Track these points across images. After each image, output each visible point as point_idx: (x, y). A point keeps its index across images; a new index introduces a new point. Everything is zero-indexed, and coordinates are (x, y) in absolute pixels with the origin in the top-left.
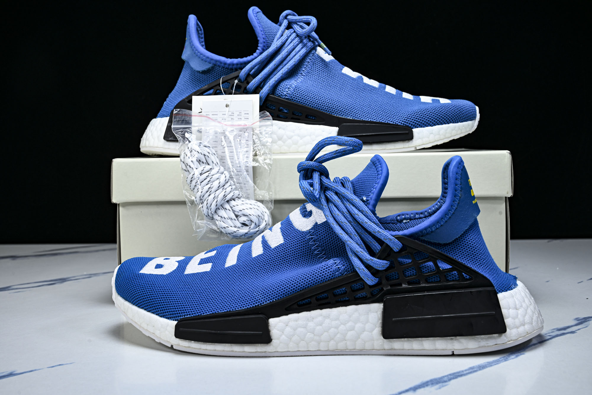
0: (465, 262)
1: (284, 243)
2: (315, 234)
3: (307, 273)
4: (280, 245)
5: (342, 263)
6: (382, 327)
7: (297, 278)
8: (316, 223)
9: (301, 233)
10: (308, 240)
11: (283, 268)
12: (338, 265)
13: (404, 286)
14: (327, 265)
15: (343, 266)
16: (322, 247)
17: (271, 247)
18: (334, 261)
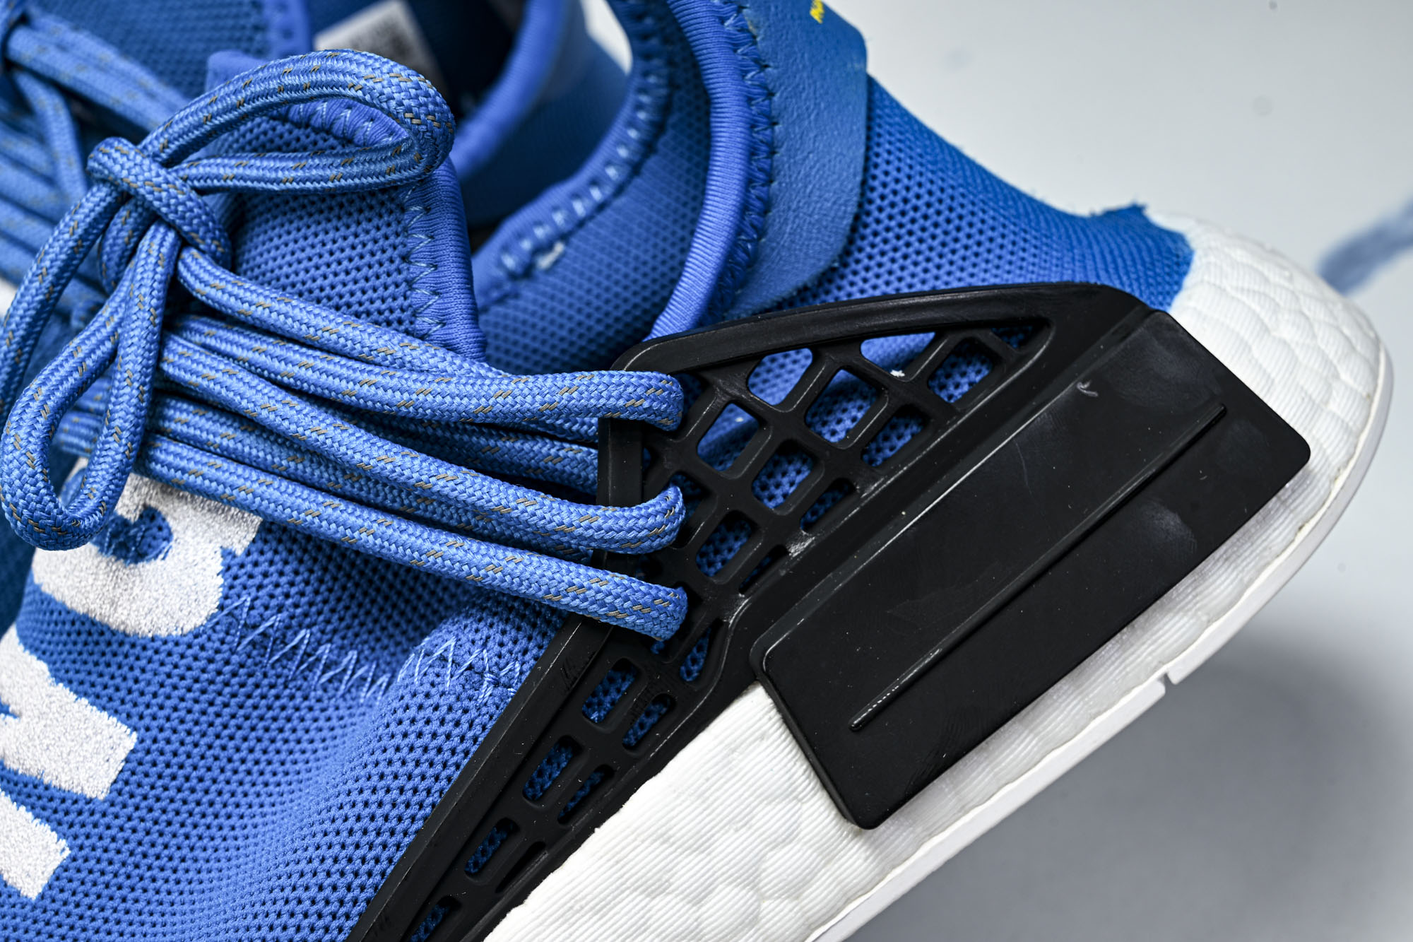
0: (896, 284)
1: (141, 741)
2: (266, 608)
3: (349, 793)
4: (127, 760)
5: (471, 636)
6: (824, 786)
7: (318, 848)
8: (227, 554)
9: (190, 646)
10: (249, 656)
11: (221, 853)
12: (459, 659)
13: (795, 550)
14: (414, 695)
15: (484, 645)
16: (330, 641)
17: (89, 793)
18: (428, 654)
